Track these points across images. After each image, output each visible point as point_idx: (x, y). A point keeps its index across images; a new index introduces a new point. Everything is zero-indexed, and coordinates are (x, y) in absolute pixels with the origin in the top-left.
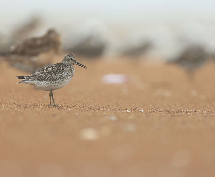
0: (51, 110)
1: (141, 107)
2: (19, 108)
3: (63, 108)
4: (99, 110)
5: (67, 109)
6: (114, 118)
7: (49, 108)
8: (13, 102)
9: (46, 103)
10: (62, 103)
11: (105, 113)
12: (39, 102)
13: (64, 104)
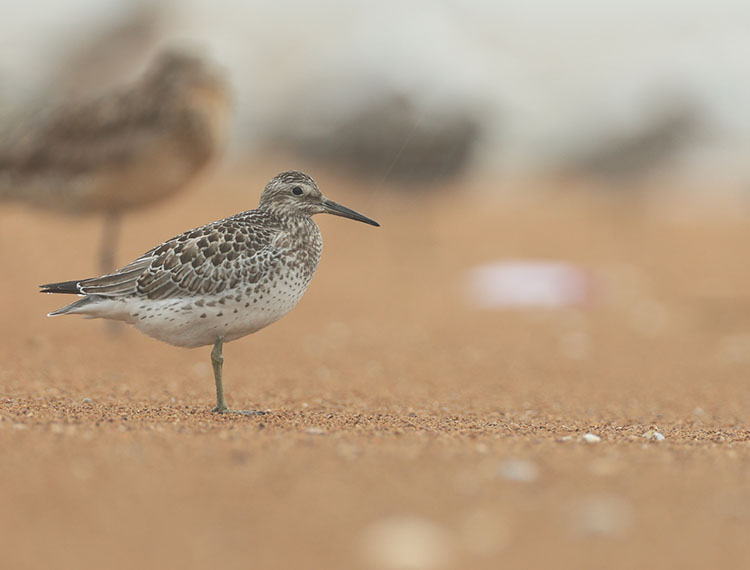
0: (224, 435)
1: (652, 419)
2: (75, 423)
3: (279, 421)
4: (454, 433)
5: (302, 427)
6: (522, 471)
7: (215, 425)
8: (43, 393)
9: (201, 401)
10: (277, 400)
11: (482, 448)
12: (166, 392)
13: (286, 403)
